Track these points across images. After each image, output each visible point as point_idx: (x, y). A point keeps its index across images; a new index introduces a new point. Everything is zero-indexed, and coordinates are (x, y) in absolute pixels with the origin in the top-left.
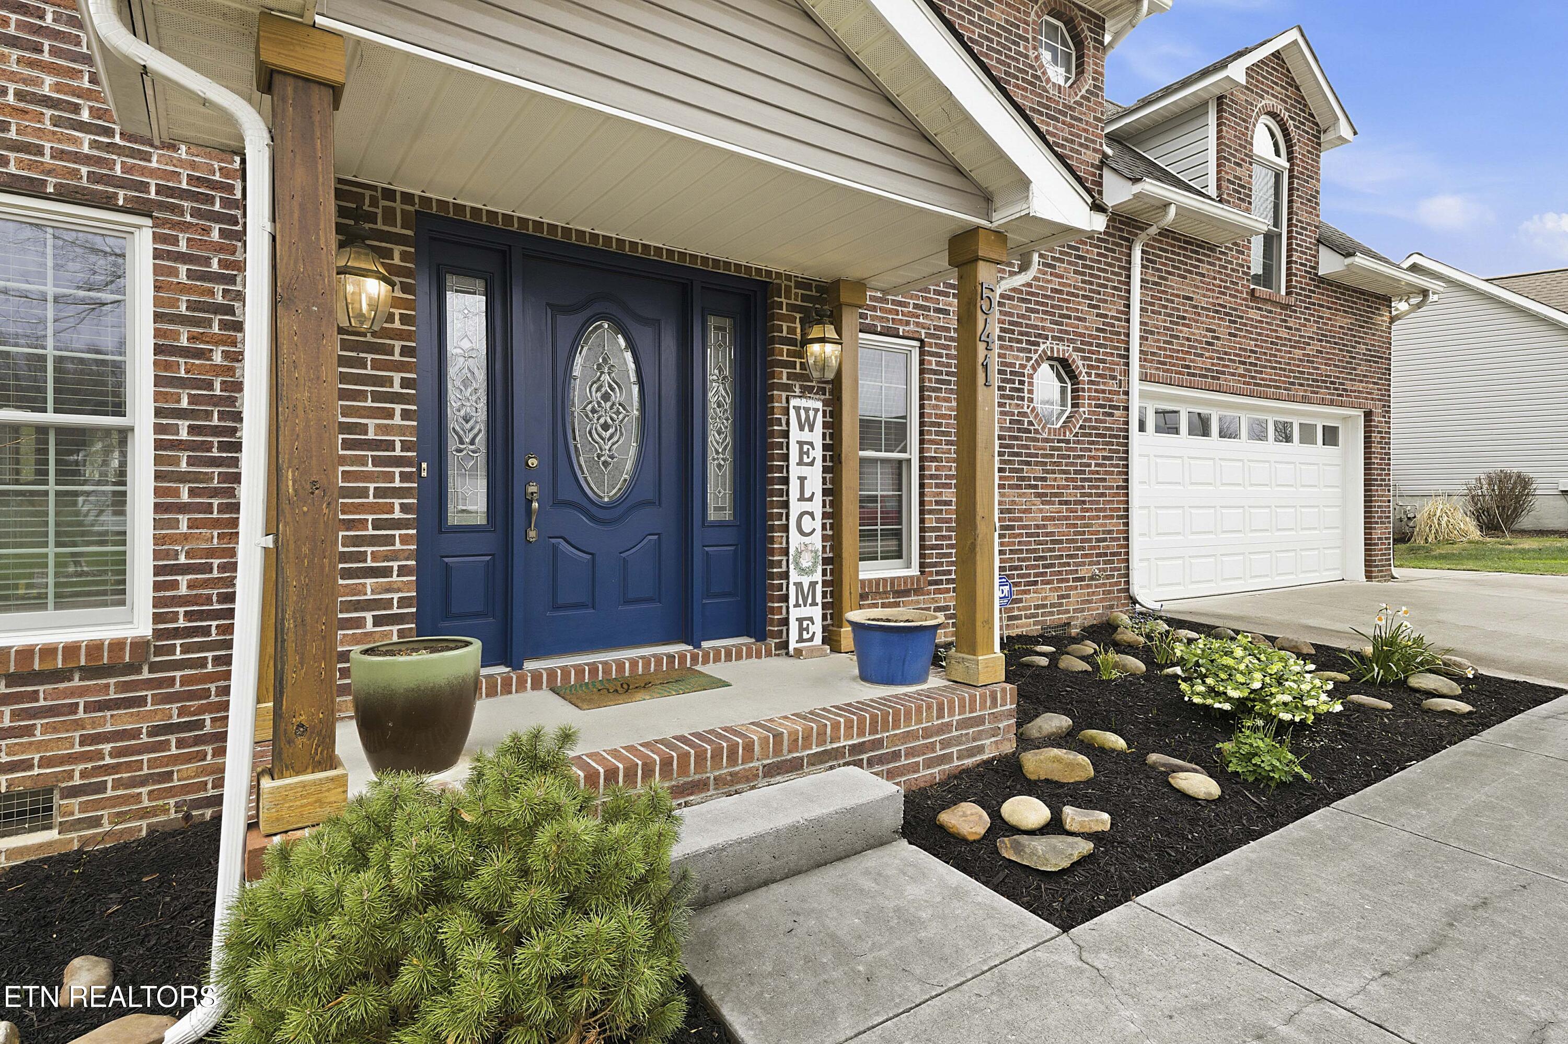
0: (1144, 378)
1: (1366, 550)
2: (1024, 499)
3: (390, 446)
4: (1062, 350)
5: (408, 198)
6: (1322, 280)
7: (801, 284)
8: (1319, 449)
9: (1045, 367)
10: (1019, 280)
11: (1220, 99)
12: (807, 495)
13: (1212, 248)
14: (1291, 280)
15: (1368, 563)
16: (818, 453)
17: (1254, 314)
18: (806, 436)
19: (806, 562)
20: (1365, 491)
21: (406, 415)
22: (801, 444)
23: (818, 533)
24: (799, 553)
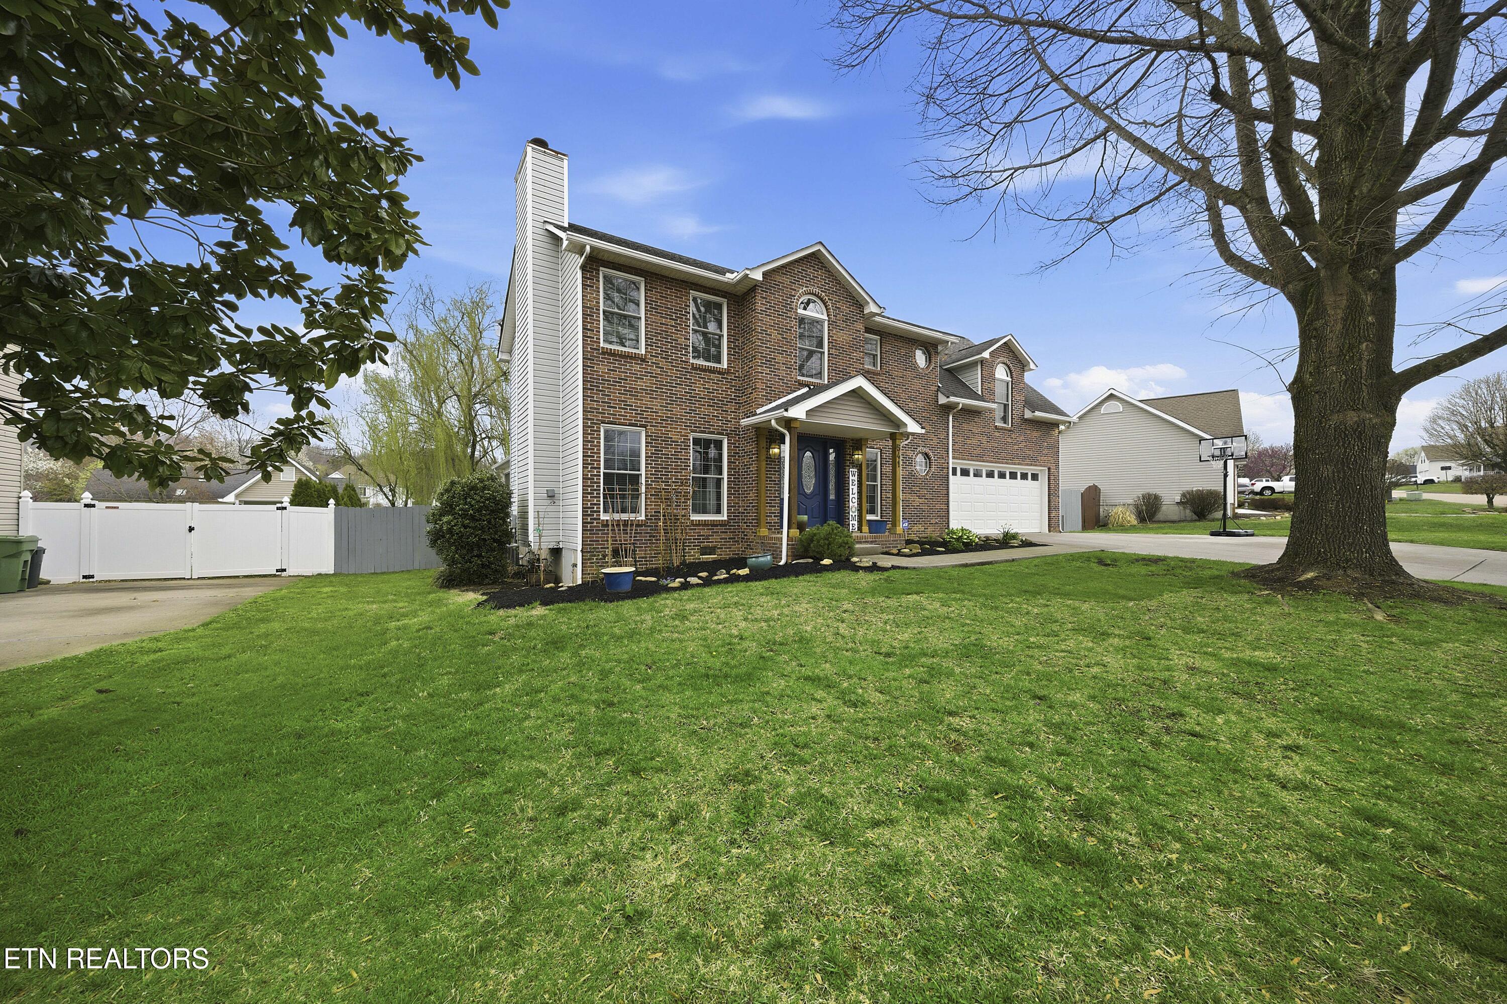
0: (954, 458)
1: (1048, 521)
2: (911, 498)
4: (927, 450)
6: (1026, 420)
8: (1029, 482)
9: (920, 455)
10: (906, 442)
11: (982, 361)
12: (854, 493)
13: (980, 413)
14: (1013, 421)
15: (1049, 526)
16: (856, 483)
17: (997, 434)
18: (853, 478)
20: (1048, 499)
22: (852, 480)
23: (856, 504)
24: (852, 508)
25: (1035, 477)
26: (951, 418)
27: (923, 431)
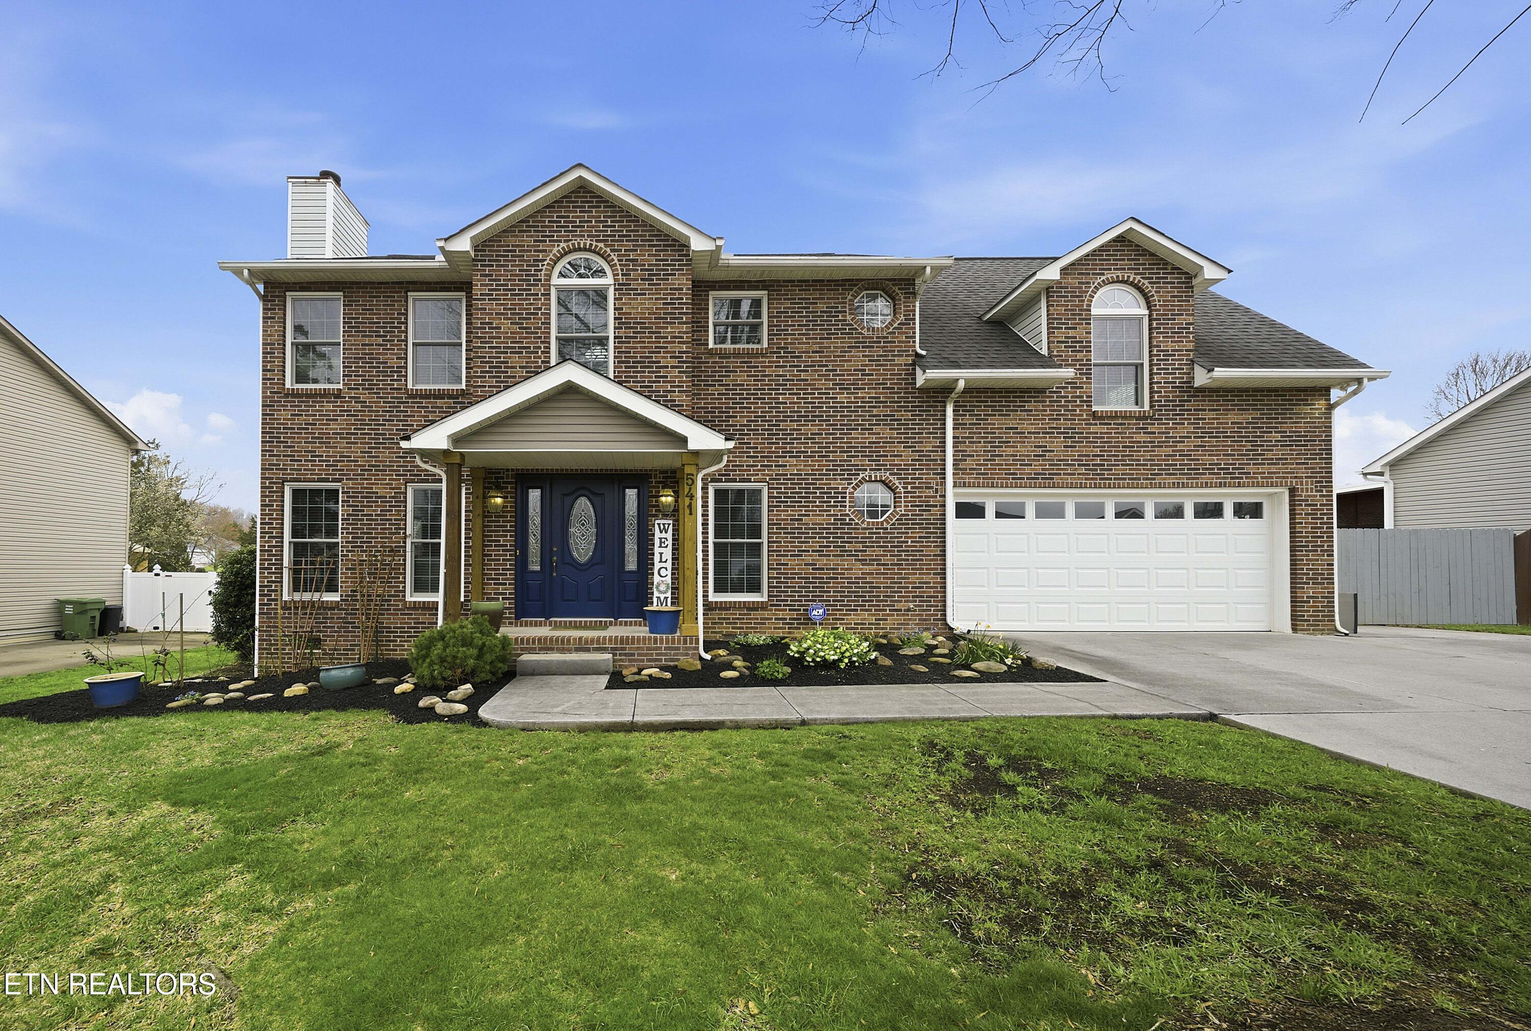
1: (1292, 606)
3: (506, 546)
5: (513, 470)
6: (1201, 390)
7: (662, 472)
8: (1228, 522)
9: (865, 485)
11: (1047, 289)
12: (664, 560)
14: (1153, 397)
15: (1294, 618)
16: (670, 542)
17: (1100, 429)
18: (664, 535)
19: (663, 588)
20: (1291, 556)
21: (511, 536)
22: (660, 539)
23: (670, 576)
24: (659, 585)
25: (1253, 511)
26: (950, 410)
27: (731, 445)
